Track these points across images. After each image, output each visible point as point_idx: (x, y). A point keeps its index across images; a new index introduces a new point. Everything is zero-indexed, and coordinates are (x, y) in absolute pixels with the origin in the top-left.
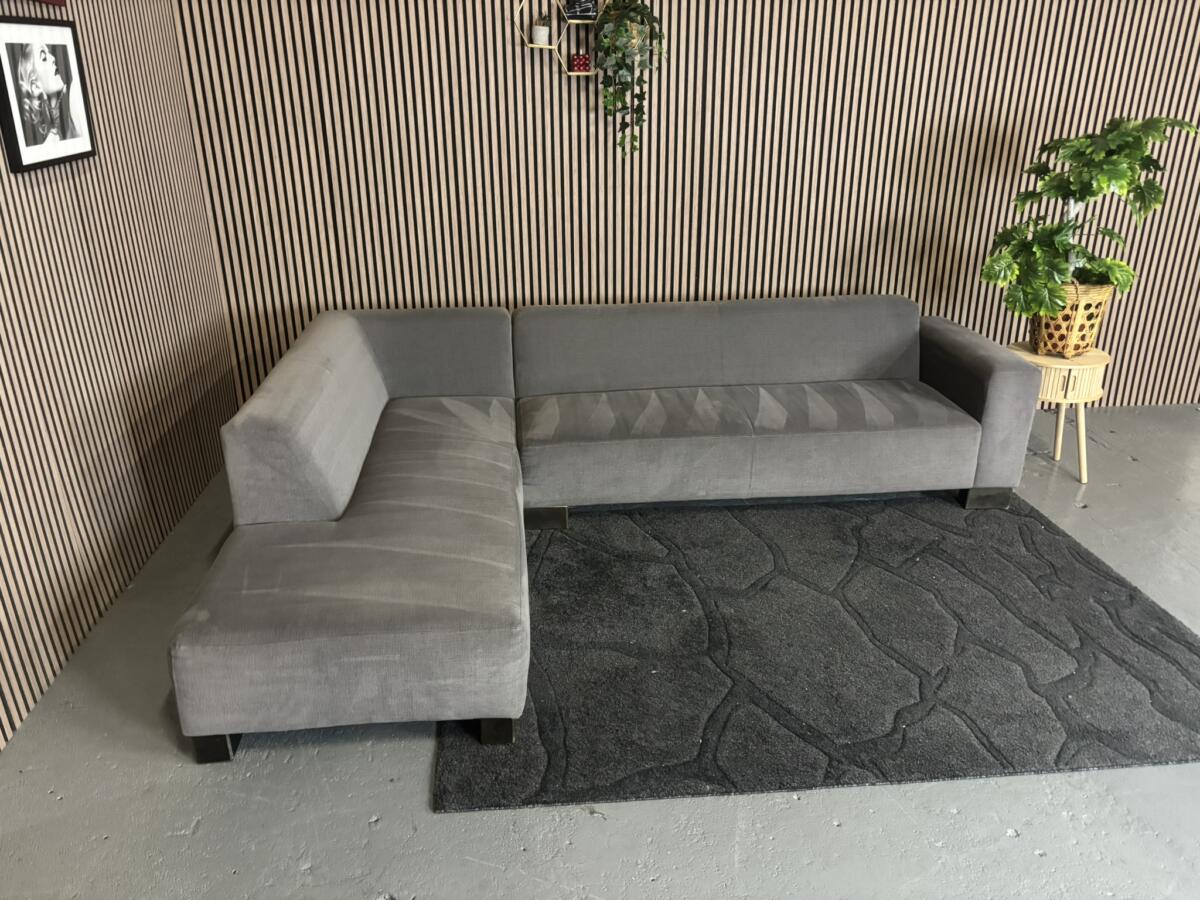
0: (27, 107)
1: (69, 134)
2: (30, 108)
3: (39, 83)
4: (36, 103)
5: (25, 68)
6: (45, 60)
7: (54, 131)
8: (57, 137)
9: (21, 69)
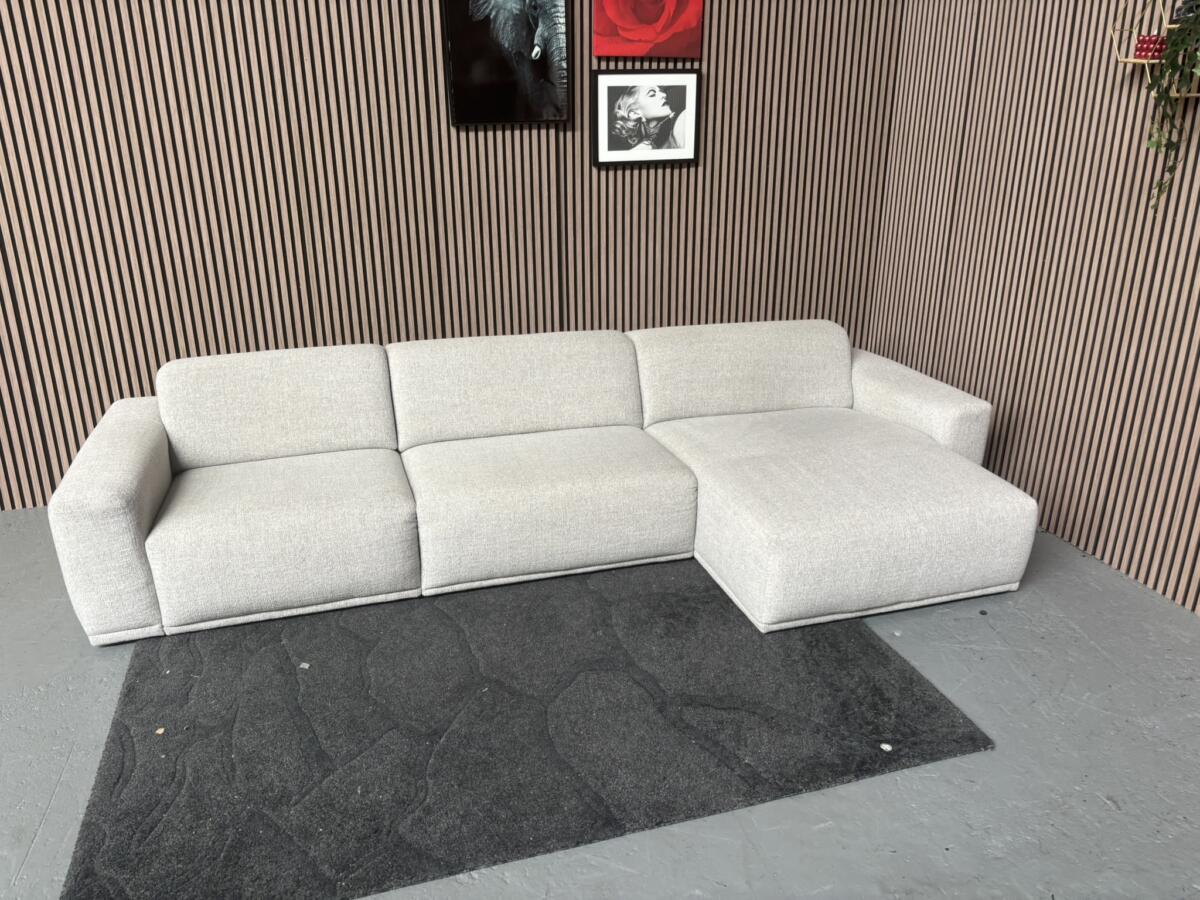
0: (619, 126)
1: (666, 145)
2: (622, 126)
3: (639, 112)
4: (630, 124)
5: (625, 102)
6: (652, 96)
7: (646, 142)
8: (650, 147)
9: (620, 102)
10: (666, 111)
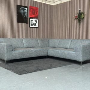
10: (35, 23)
